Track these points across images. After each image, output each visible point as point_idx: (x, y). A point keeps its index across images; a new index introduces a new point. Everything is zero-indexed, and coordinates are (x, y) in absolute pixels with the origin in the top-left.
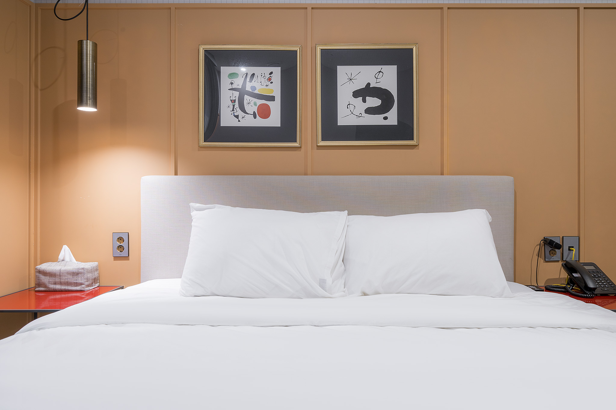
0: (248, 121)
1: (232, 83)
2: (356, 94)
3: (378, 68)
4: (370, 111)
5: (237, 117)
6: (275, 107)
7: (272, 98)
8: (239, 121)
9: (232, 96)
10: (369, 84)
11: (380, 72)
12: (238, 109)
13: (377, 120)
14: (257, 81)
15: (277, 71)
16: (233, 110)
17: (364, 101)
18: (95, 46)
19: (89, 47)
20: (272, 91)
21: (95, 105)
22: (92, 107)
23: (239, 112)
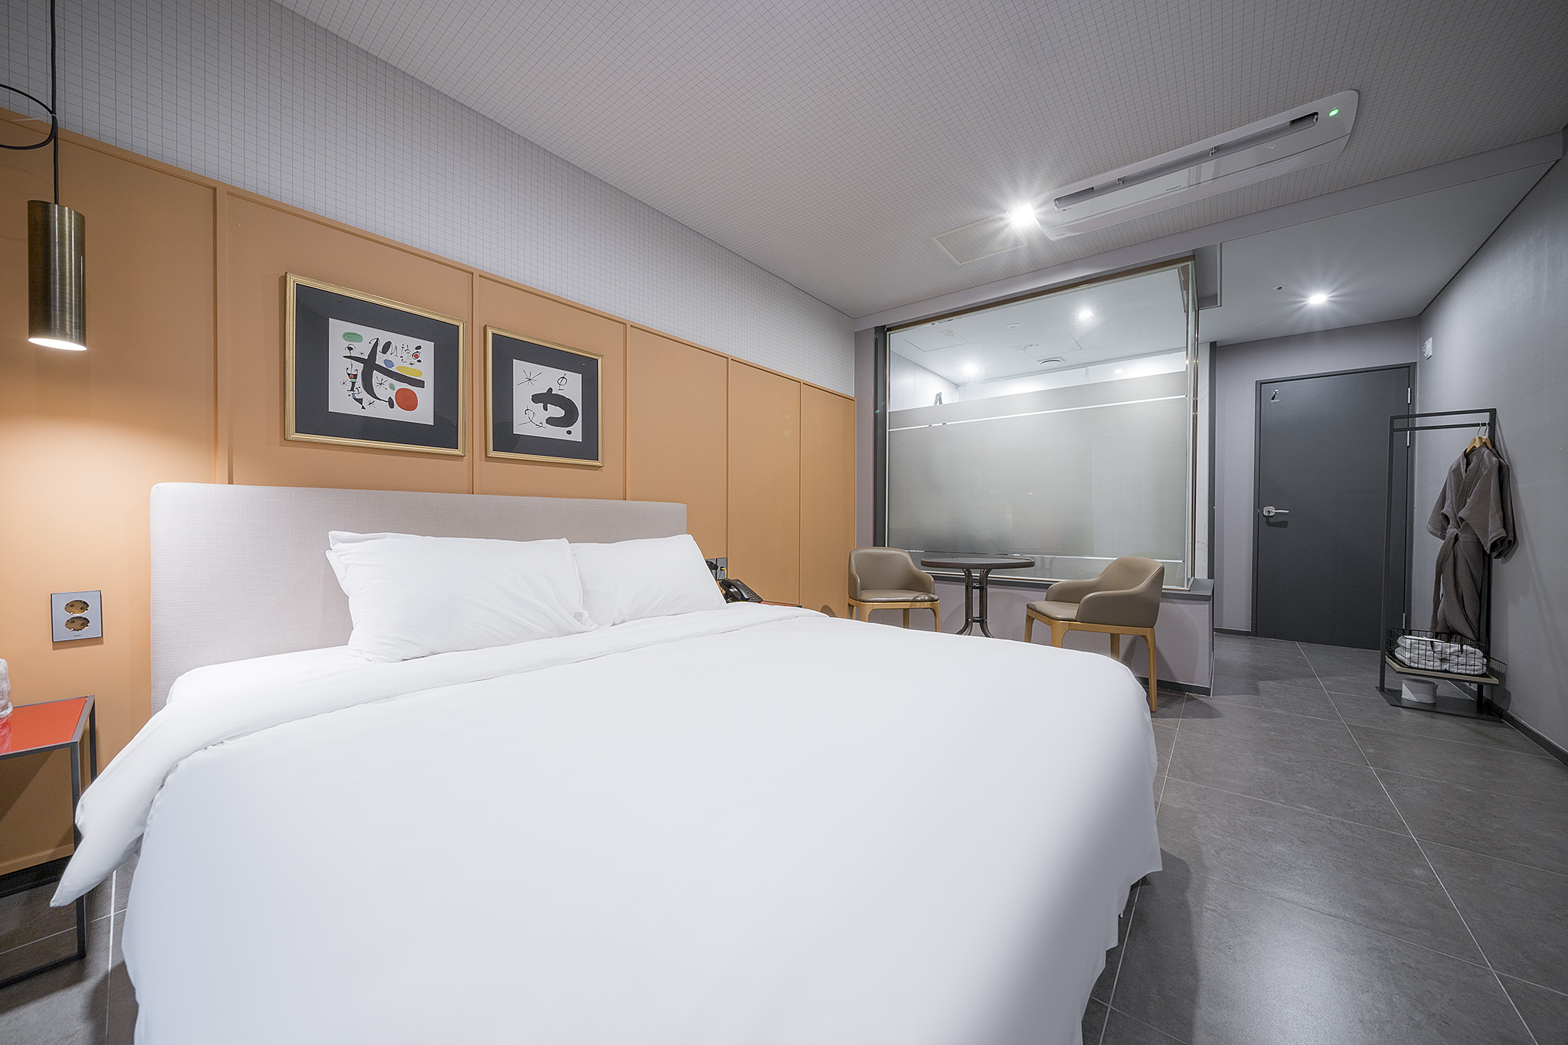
0: (379, 410)
1: (350, 349)
2: (536, 398)
3: (562, 373)
4: (551, 421)
5: (360, 401)
6: (425, 397)
7: (420, 384)
8: (363, 408)
9: (350, 368)
10: (550, 390)
11: (563, 378)
12: (362, 389)
13: (559, 433)
14: (395, 353)
15: (428, 348)
16: (352, 390)
17: (546, 409)
18: (81, 220)
19: (64, 221)
20: (421, 373)
21: (82, 338)
22: (76, 342)
23: (363, 394)
